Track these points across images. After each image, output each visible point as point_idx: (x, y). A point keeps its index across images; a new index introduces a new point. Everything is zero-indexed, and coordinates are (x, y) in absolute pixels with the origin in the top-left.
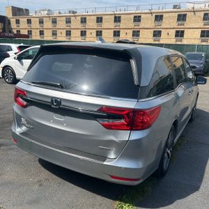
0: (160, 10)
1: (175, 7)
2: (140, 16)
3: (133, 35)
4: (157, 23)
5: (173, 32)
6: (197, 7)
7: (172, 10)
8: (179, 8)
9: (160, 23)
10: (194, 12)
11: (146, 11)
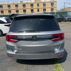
0: (17, 3)
1: (21, 2)
2: (10, 5)
3: (9, 12)
4: (16, 7)
5: (22, 10)
6: (28, 2)
7: (20, 3)
8: (22, 2)
9: (17, 7)
10: (27, 3)
11: (12, 3)
